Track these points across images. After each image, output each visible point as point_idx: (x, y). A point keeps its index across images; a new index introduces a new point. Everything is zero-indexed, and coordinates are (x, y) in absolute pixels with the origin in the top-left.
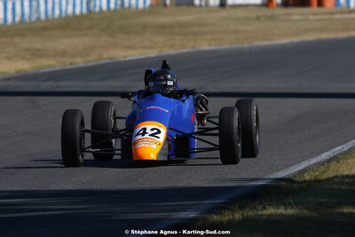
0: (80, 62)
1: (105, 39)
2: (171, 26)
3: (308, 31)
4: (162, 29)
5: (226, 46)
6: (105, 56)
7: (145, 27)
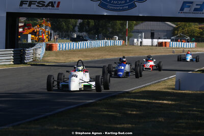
0: (96, 59)
1: (107, 53)
2: (125, 50)
3: (159, 53)
4: (123, 51)
5: (137, 56)
6: (104, 57)
7: (119, 50)
